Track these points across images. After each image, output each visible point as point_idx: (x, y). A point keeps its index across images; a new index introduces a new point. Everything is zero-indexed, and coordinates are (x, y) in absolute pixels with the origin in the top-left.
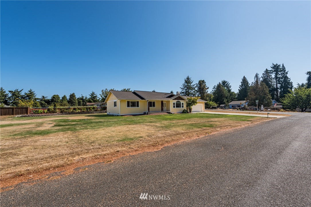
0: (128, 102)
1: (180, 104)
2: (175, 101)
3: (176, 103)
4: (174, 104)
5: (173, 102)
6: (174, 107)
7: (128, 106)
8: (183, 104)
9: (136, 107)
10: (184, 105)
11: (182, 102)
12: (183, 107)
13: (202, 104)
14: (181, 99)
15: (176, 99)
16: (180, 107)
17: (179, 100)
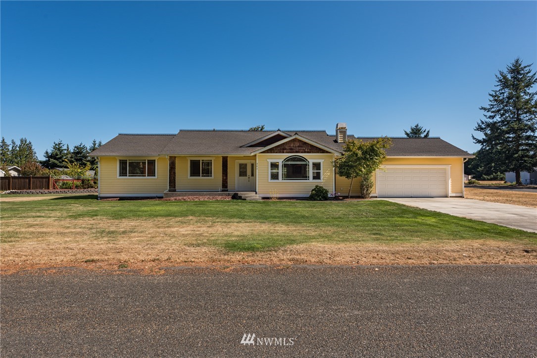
0: (123, 163)
1: (305, 166)
2: (280, 158)
3: (285, 166)
4: (274, 166)
5: (270, 161)
6: (275, 176)
7: (123, 173)
8: (317, 166)
9: (147, 177)
10: (322, 171)
11: (311, 158)
12: (317, 176)
13: (448, 168)
14: (308, 150)
15: (285, 149)
16: (305, 177)
17: (297, 152)
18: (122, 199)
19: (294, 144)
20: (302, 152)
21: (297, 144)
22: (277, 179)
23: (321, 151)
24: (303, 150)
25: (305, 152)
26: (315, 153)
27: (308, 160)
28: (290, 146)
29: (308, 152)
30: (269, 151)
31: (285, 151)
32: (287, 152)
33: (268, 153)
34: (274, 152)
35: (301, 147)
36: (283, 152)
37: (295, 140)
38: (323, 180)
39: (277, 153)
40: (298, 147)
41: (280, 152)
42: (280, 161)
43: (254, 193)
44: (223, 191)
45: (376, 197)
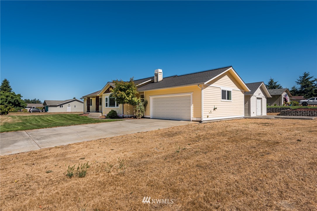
2: (108, 95)
5: (106, 97)
19: (111, 87)
22: (107, 106)
30: (105, 92)
36: (109, 92)
38: (119, 106)
42: (108, 97)
43: (101, 113)
44: (96, 112)
45: (149, 118)
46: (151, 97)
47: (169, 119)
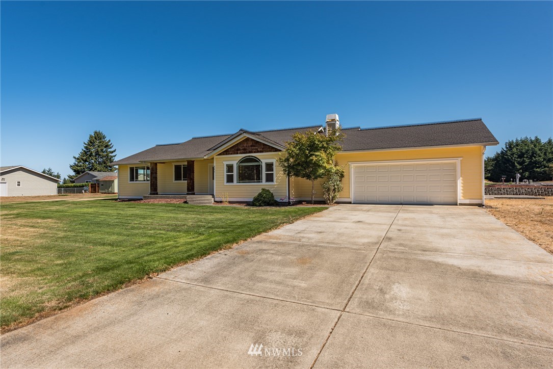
2: (235, 160)
3: (239, 167)
4: (230, 168)
5: (226, 163)
6: (230, 179)
10: (274, 172)
11: (264, 158)
12: (271, 178)
13: (458, 162)
14: (261, 150)
15: (239, 150)
16: (259, 179)
17: (250, 152)
18: (130, 200)
19: (247, 143)
20: (255, 152)
21: (250, 143)
22: (232, 182)
23: (274, 150)
24: (256, 149)
25: (258, 152)
26: (268, 152)
27: (261, 160)
28: (243, 146)
29: (261, 152)
30: (225, 153)
31: (239, 152)
32: (241, 153)
33: (224, 154)
34: (229, 154)
35: (254, 146)
36: (237, 153)
37: (248, 139)
38: (277, 182)
39: (231, 154)
40: (252, 146)
41: (234, 154)
42: (235, 164)
43: (211, 196)
44: (188, 194)
45: (350, 203)
46: (352, 165)
47: (400, 202)
